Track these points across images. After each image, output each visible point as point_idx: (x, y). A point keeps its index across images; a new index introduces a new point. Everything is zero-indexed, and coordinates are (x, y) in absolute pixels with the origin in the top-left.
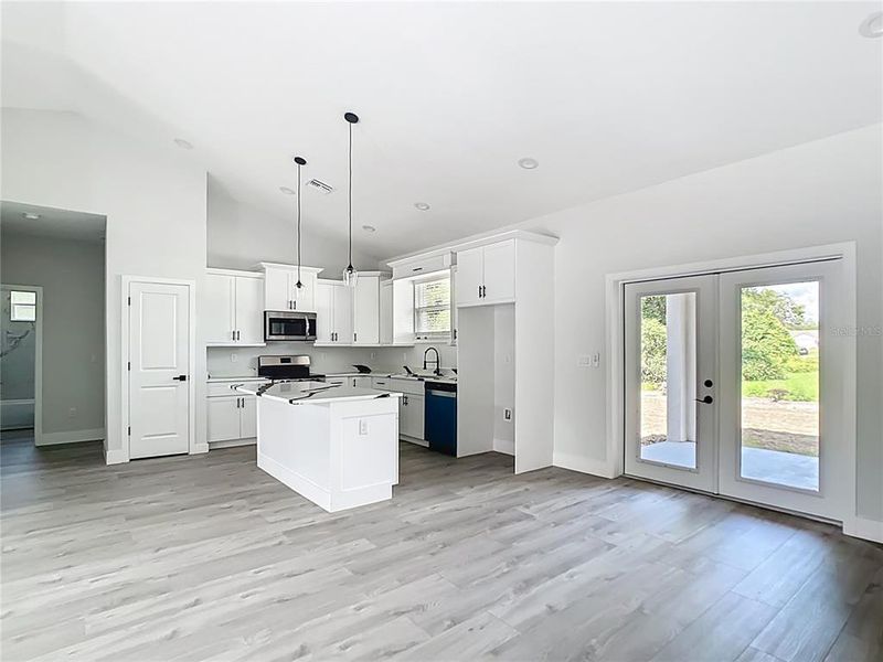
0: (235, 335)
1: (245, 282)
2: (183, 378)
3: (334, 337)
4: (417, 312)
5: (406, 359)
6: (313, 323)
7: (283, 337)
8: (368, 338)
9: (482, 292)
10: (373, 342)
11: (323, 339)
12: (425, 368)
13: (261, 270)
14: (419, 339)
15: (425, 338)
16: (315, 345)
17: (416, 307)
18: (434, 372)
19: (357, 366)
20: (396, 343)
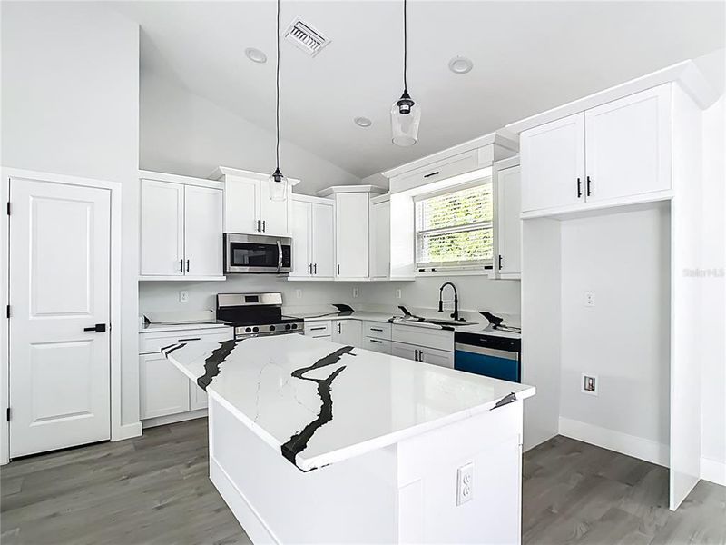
0: (184, 266)
1: (198, 193)
2: (100, 328)
3: (313, 269)
4: (418, 236)
5: (402, 297)
6: (287, 250)
7: (247, 269)
8: (355, 270)
9: (584, 187)
10: (361, 276)
11: (299, 271)
12: (441, 310)
13: (220, 178)
14: (423, 270)
15: (433, 270)
16: (289, 279)
17: (417, 231)
18: (452, 316)
19: (337, 306)
20: (393, 277)
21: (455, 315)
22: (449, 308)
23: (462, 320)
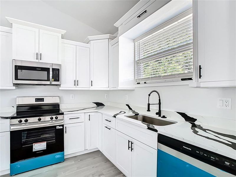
3: (76, 83)
4: (137, 63)
12: (149, 110)
14: (139, 83)
15: (145, 83)
16: (60, 88)
17: (136, 60)
18: (157, 114)
19: (95, 103)
20: (120, 87)
21: (159, 113)
22: (155, 109)
23: (164, 117)
